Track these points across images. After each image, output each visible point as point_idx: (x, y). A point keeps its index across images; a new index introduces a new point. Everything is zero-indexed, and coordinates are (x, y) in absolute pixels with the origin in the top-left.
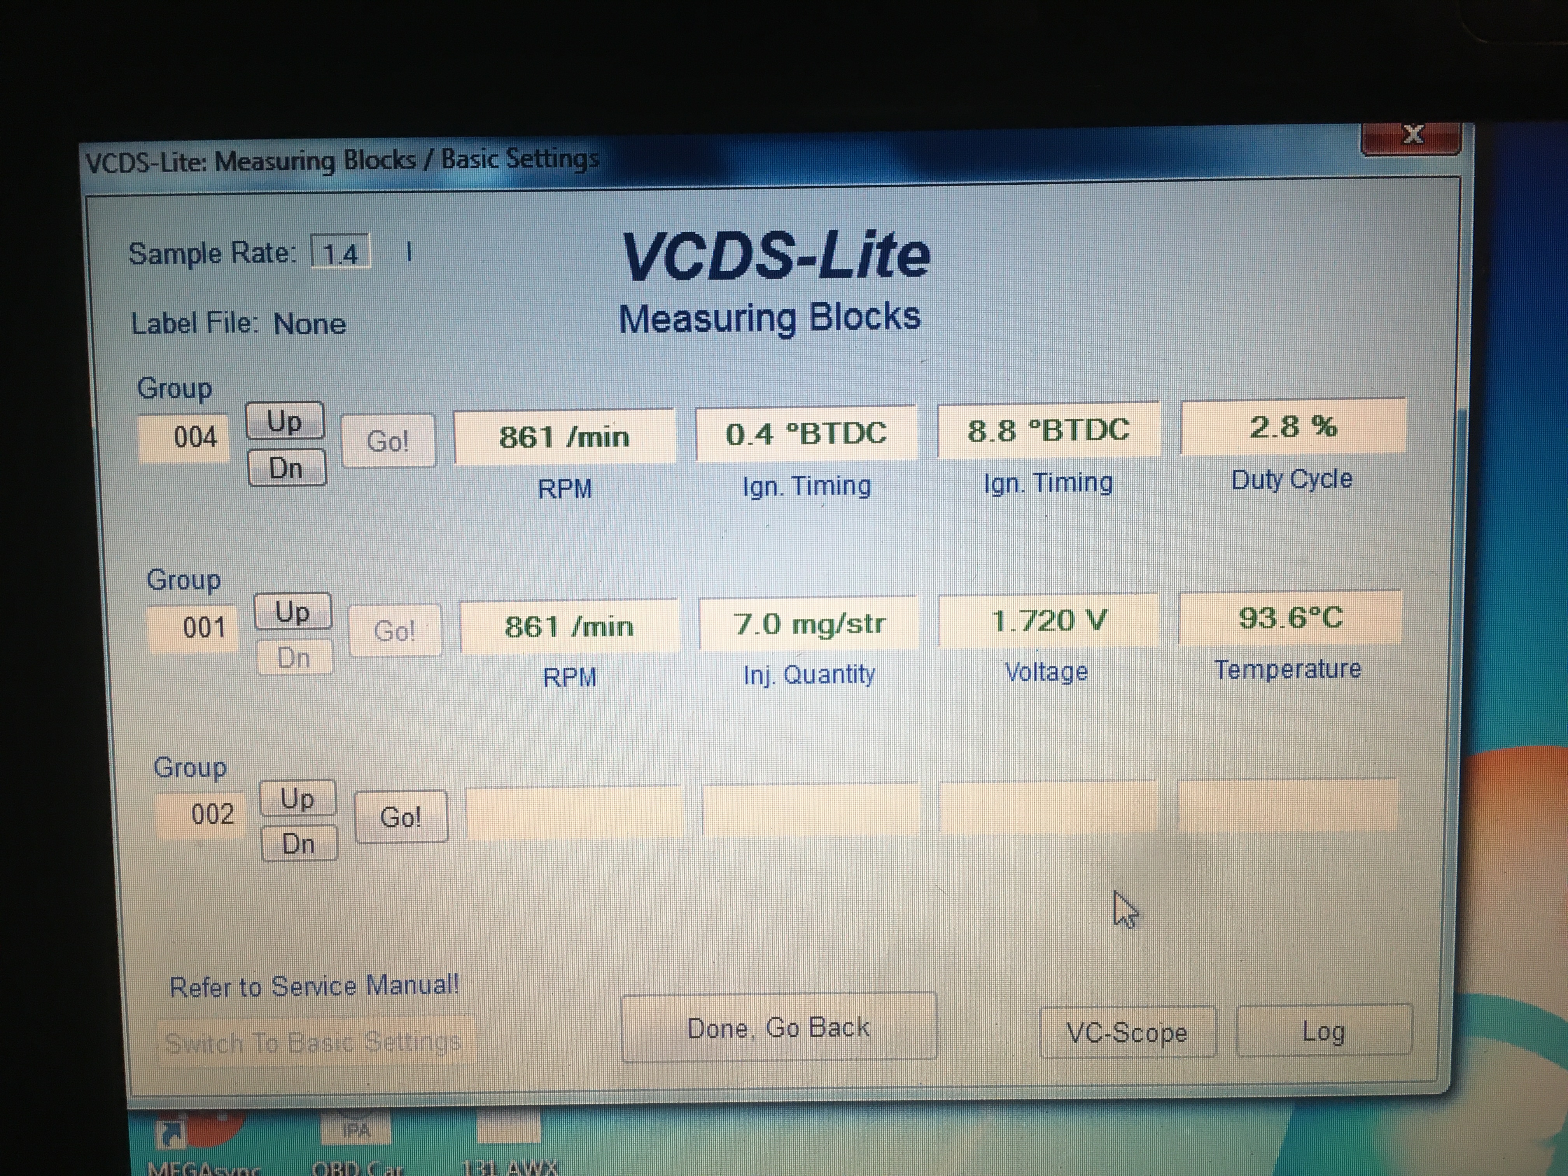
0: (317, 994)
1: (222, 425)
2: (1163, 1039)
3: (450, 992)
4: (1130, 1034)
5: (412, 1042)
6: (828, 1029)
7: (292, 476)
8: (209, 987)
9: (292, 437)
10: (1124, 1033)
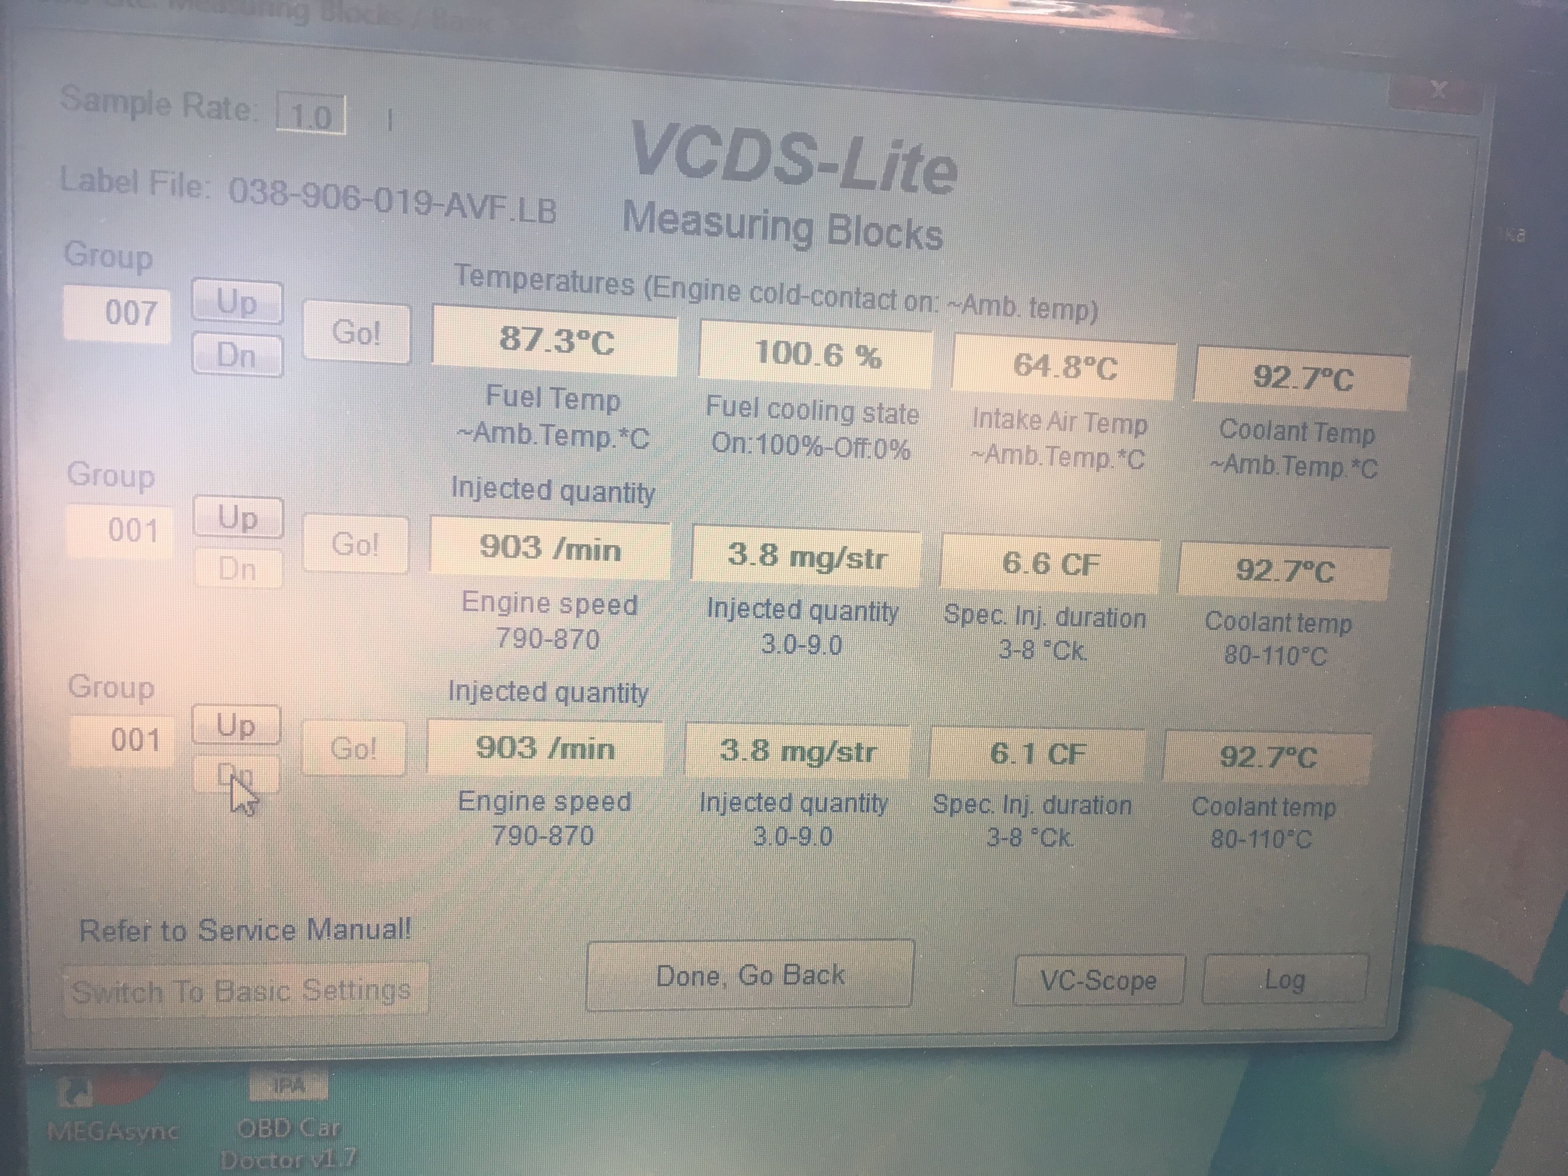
0: (251, 938)
1: (162, 299)
2: (1133, 986)
3: (401, 937)
5: (356, 990)
6: (803, 976)
7: (243, 364)
8: (125, 930)
9: (245, 320)
10: (1096, 981)
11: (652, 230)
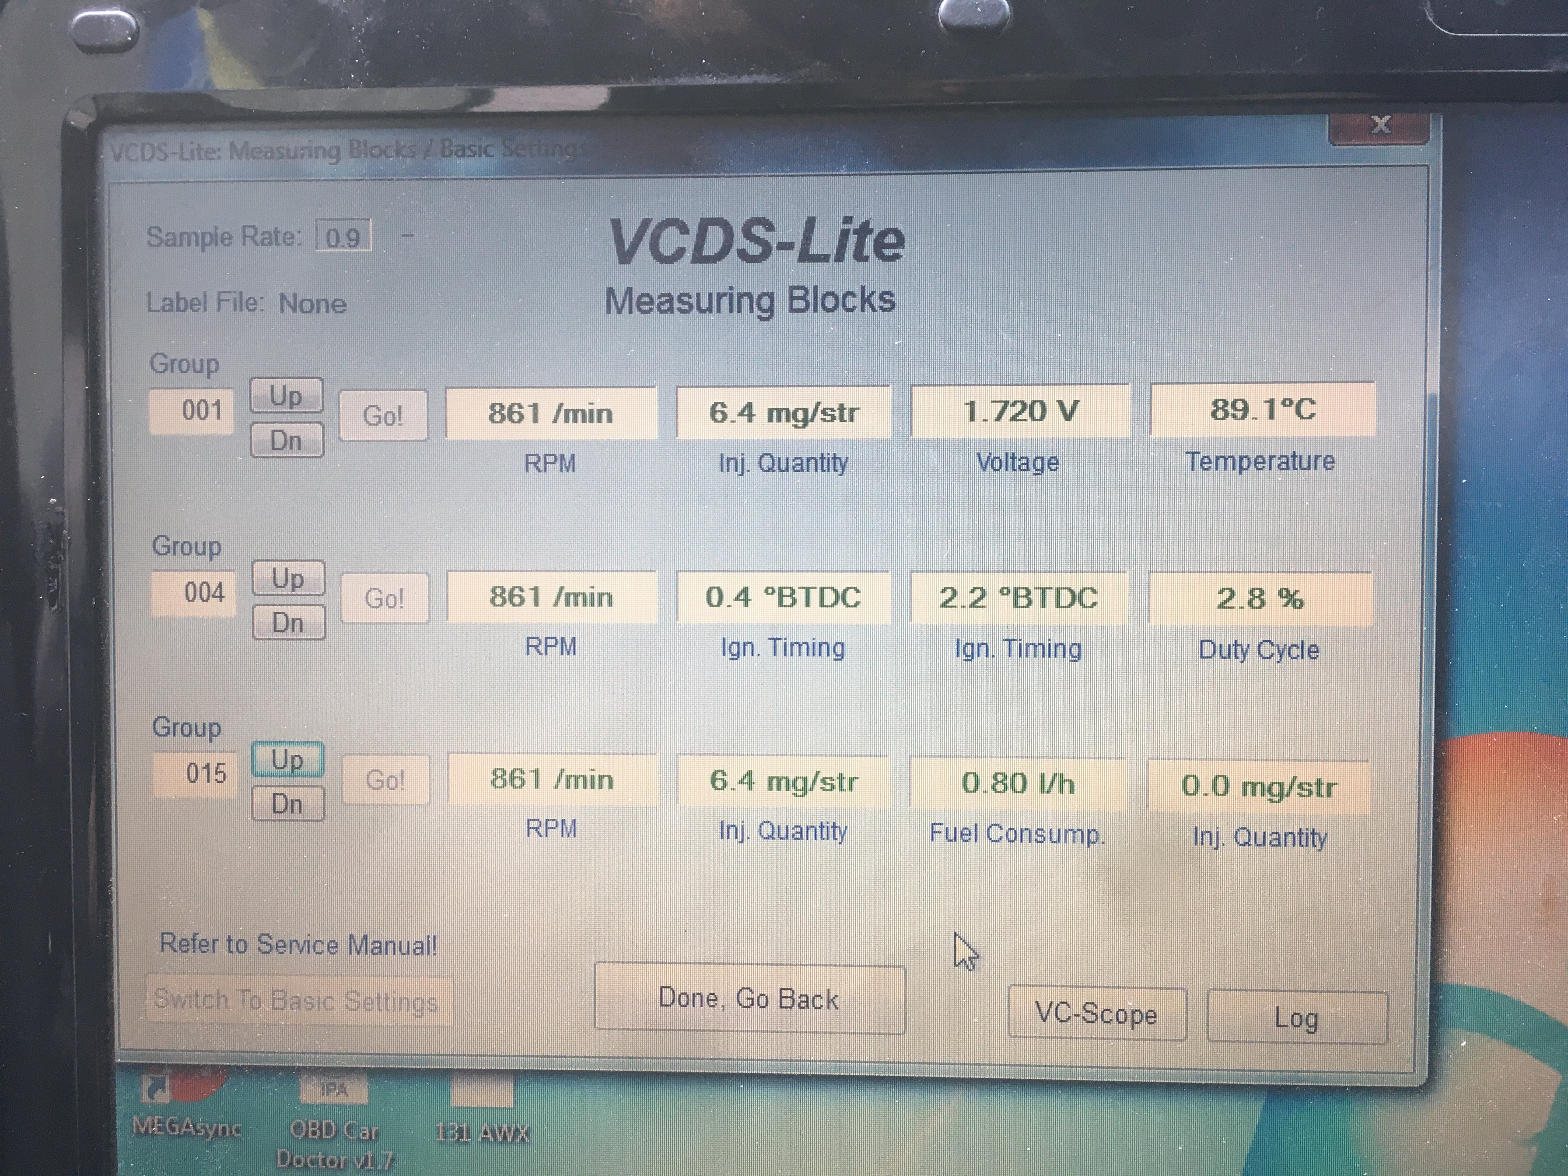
0: (301, 951)
1: (227, 398)
2: (1133, 1020)
3: (428, 954)
4: (1099, 1015)
5: (390, 1003)
6: (797, 1001)
7: (291, 448)
8: (197, 943)
9: (293, 410)
10: (1093, 1014)
11: (631, 312)
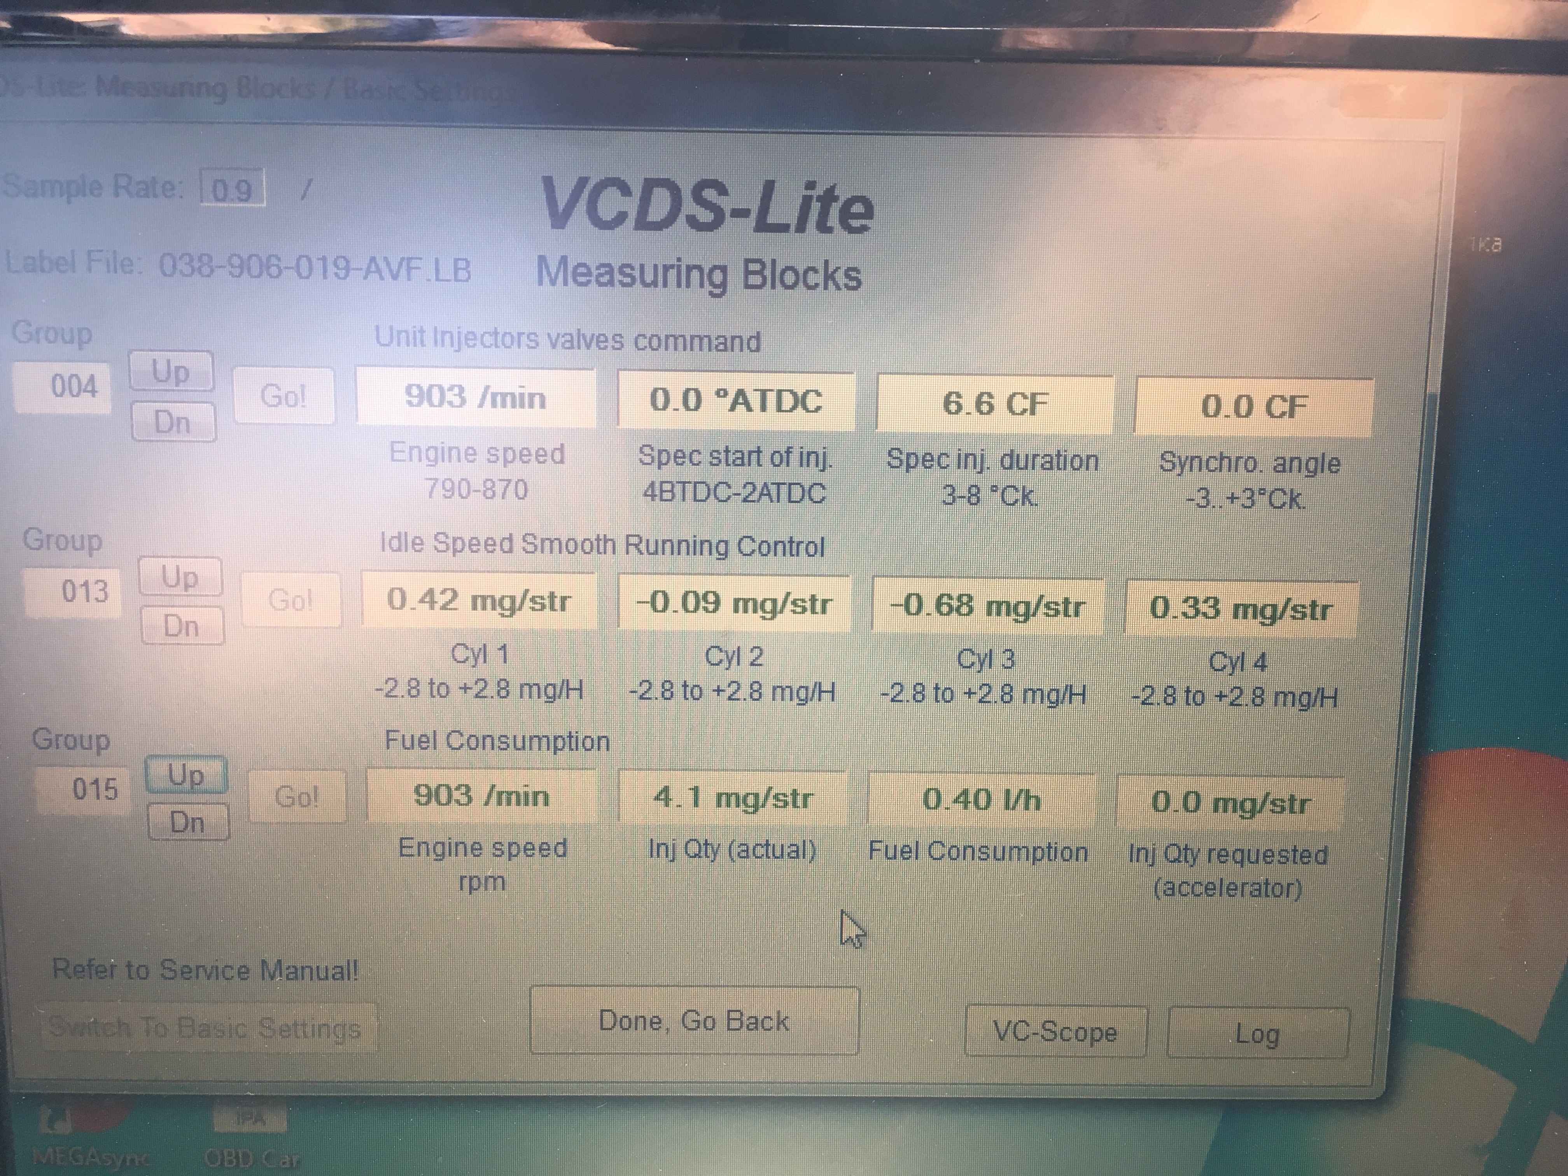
0: (209, 977)
1: (102, 372)
2: (1092, 1038)
3: (349, 979)
4: (1058, 1033)
5: (309, 1030)
6: (746, 1023)
7: (179, 431)
8: (93, 969)
9: (179, 388)
10: (1052, 1032)
11: (565, 283)
